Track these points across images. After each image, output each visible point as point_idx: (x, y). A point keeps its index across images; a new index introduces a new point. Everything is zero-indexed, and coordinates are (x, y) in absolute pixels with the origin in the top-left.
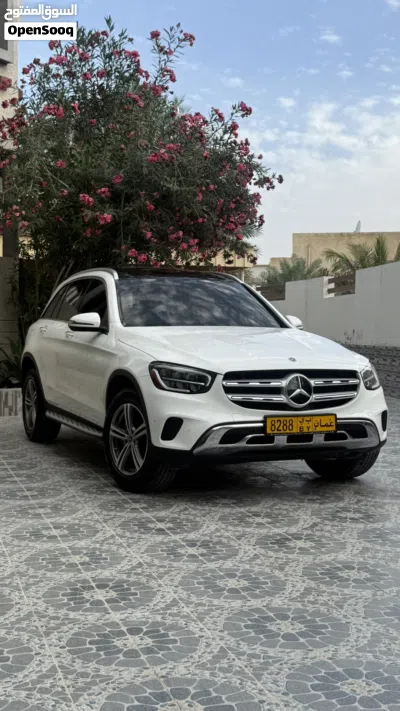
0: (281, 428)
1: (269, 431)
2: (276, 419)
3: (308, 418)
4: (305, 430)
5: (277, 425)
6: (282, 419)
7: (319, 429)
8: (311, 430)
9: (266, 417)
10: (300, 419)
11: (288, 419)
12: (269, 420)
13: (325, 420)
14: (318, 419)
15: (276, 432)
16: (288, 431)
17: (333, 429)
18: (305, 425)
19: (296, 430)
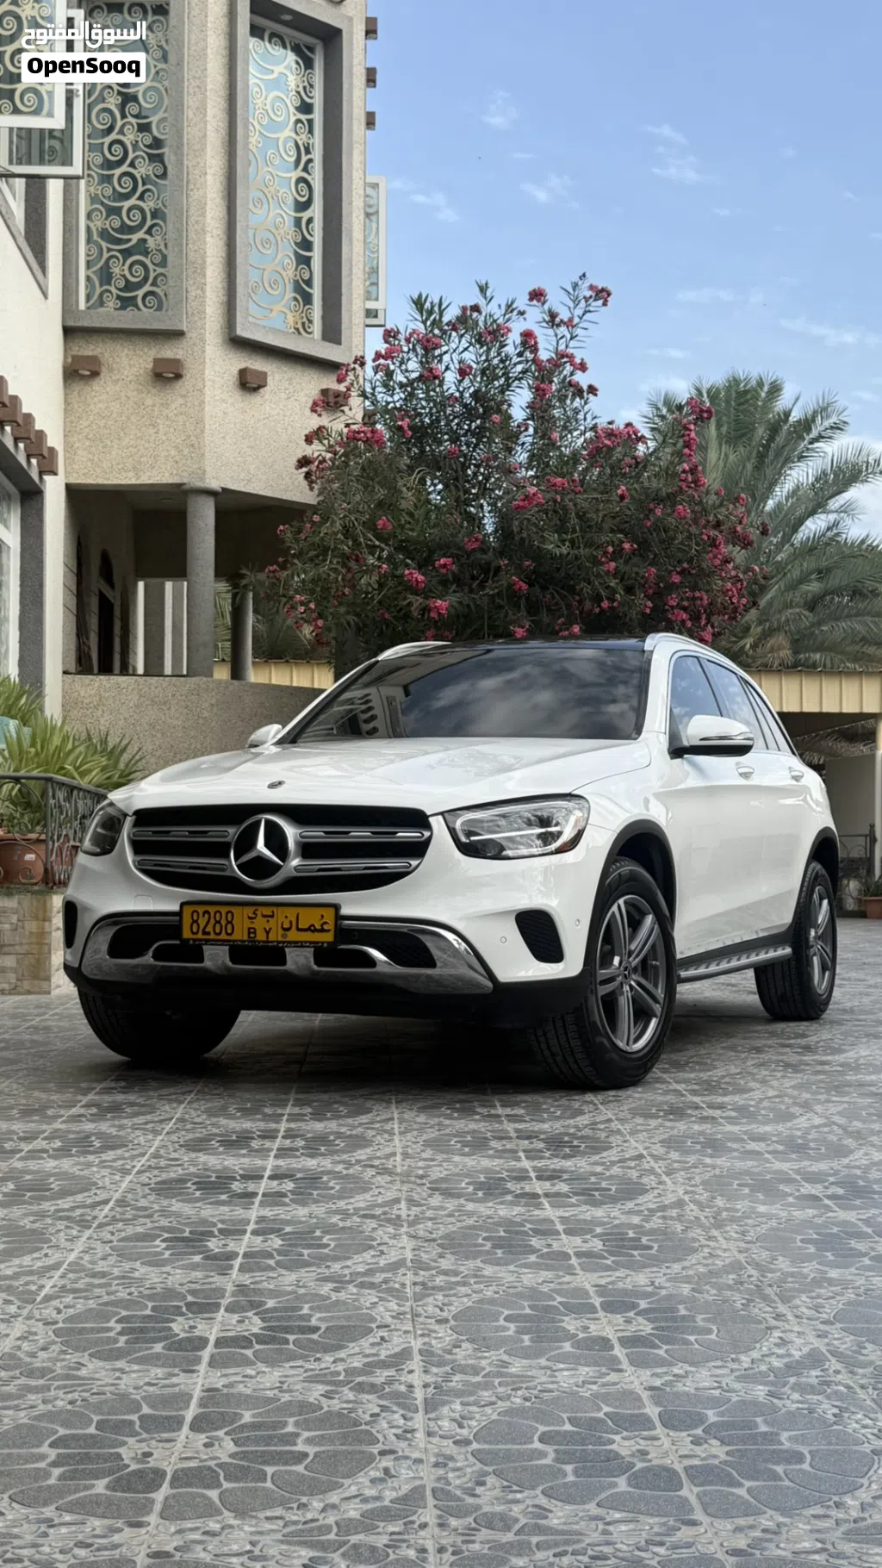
0: (210, 929)
1: (187, 934)
2: (201, 909)
3: (267, 911)
4: (261, 936)
5: (202, 922)
6: (212, 910)
7: (293, 935)
8: (272, 937)
9: (182, 905)
10: (249, 911)
11: (224, 910)
12: (188, 910)
13: (309, 918)
14: (291, 913)
15: (200, 936)
16: (223, 936)
17: (328, 937)
18: (260, 924)
19: (240, 935)
